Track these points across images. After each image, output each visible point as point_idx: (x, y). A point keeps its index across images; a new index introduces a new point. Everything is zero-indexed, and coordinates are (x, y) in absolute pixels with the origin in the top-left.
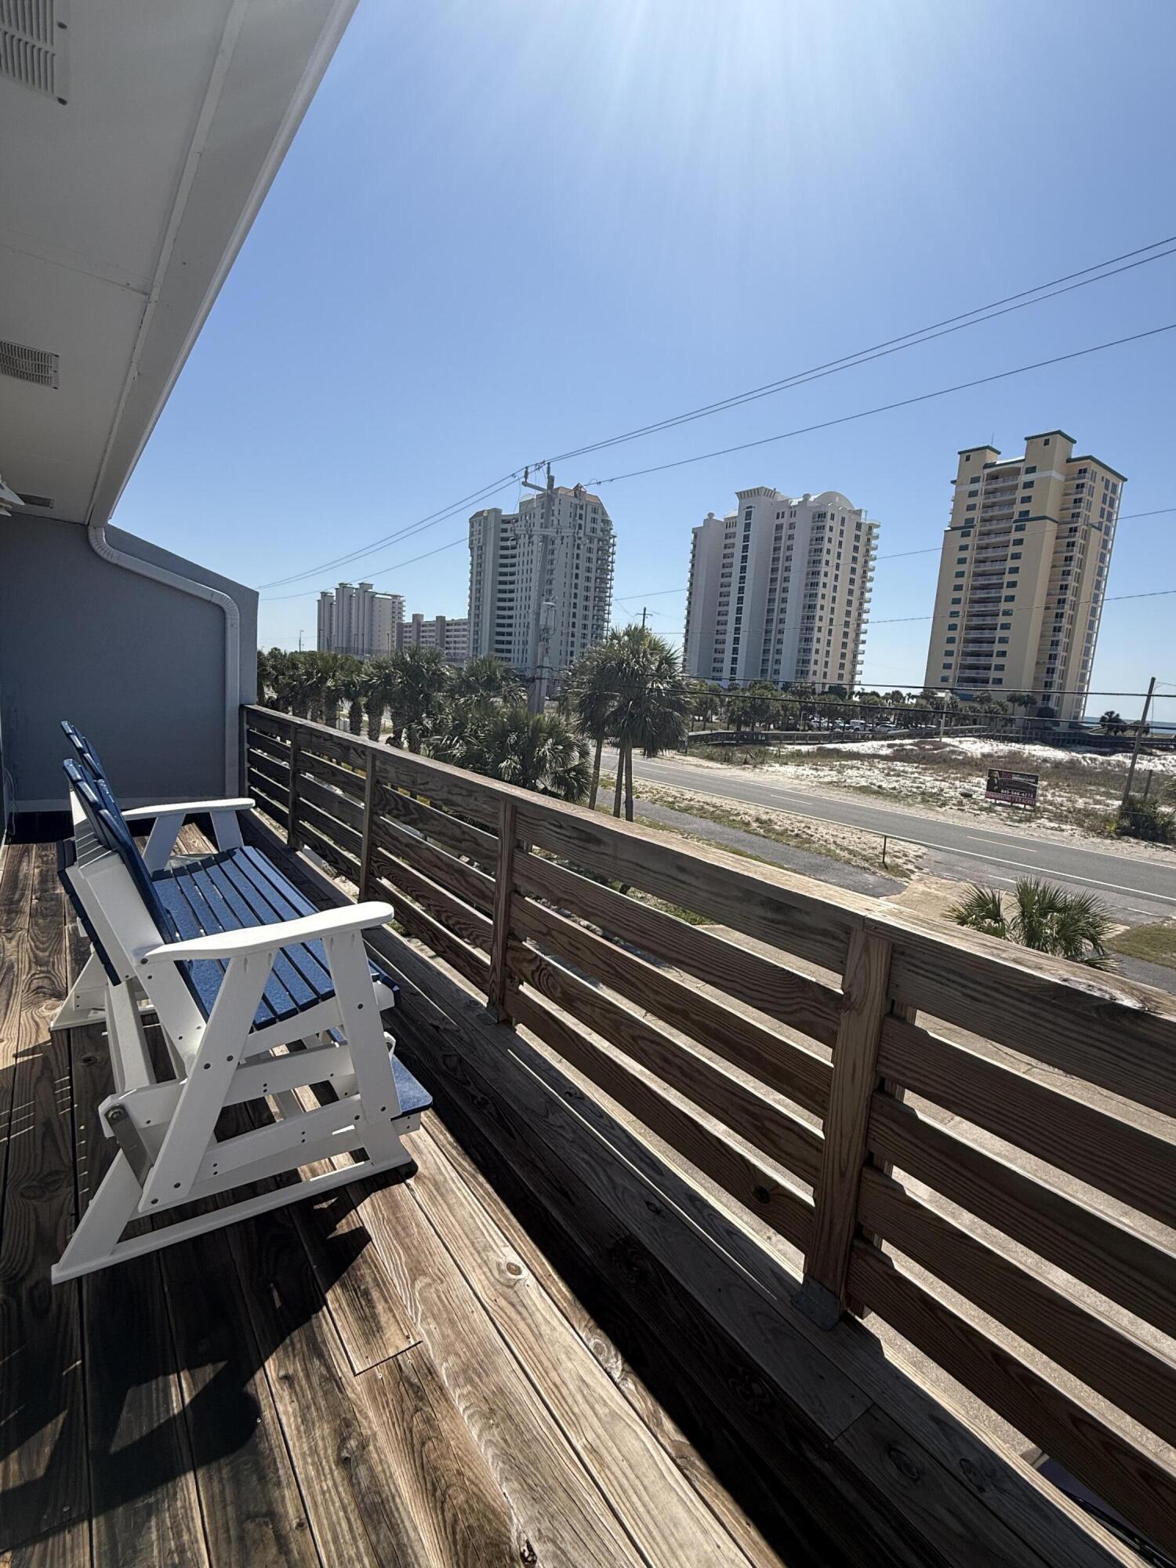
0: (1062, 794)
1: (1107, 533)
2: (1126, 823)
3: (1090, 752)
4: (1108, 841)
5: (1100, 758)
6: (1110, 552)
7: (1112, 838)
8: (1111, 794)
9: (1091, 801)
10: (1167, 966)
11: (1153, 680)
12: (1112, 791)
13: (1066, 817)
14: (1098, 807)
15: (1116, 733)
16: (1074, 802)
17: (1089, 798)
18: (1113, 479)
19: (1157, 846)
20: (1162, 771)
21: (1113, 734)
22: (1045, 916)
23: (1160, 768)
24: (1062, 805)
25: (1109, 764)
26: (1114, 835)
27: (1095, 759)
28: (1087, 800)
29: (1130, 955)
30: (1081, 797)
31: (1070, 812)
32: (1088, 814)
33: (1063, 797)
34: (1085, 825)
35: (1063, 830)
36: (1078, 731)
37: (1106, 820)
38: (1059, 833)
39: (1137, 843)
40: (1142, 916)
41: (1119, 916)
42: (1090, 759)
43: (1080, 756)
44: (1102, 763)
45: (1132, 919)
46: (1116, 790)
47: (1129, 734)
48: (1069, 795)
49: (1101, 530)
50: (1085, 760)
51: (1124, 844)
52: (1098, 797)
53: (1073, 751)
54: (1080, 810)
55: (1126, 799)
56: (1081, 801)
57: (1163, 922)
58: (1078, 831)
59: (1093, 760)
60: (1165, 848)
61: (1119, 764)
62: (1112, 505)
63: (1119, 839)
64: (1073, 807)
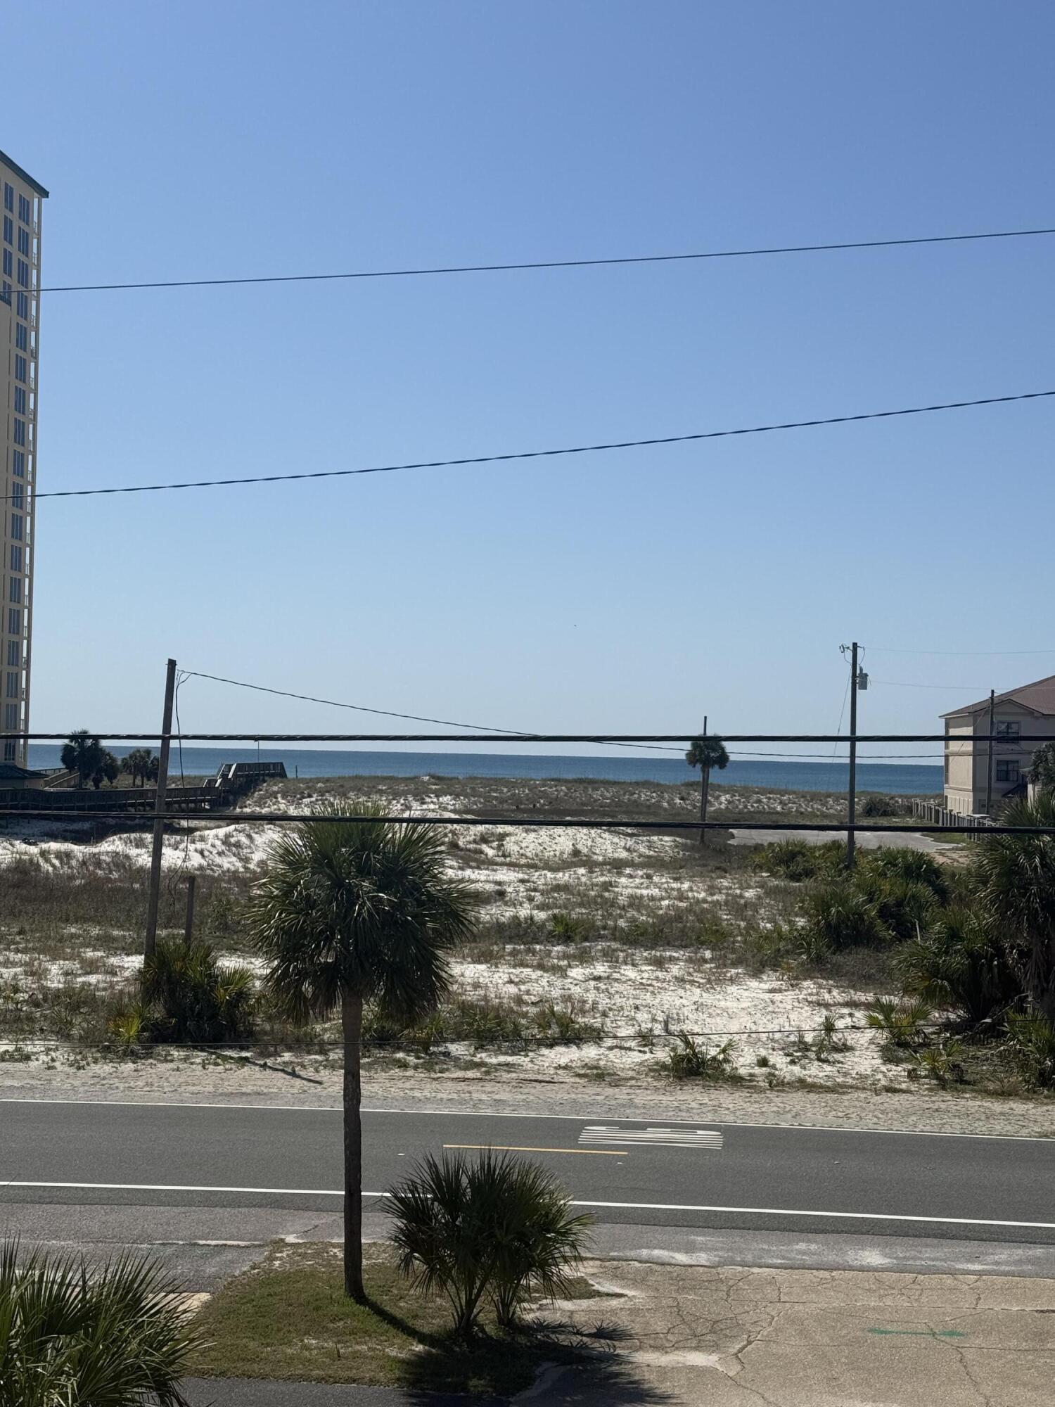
0: (12, 956)
1: (23, 311)
2: (157, 1012)
3: (54, 837)
4: (128, 1067)
5: (79, 850)
6: (35, 356)
7: (134, 1056)
8: (114, 939)
9: (75, 966)
10: (300, 1378)
11: (172, 664)
12: (116, 933)
13: (30, 1019)
14: (92, 979)
15: (97, 782)
16: (39, 974)
17: (72, 958)
18: (19, 188)
19: (226, 1059)
20: (201, 868)
21: (90, 786)
22: (37, 1352)
23: (196, 860)
24: (16, 990)
25: (98, 864)
26: (136, 1048)
27: (68, 855)
28: (68, 965)
29: (223, 1374)
30: (54, 959)
31: (37, 1005)
32: (76, 1000)
33: (14, 964)
34: (74, 1032)
35: (27, 1058)
36: (18, 785)
37: (117, 1011)
38: (20, 1066)
39: (186, 1059)
40: (230, 1256)
41: (182, 1269)
42: (59, 855)
43: (34, 850)
44: (84, 863)
45: (210, 1270)
46: (121, 927)
47: (124, 782)
48: (26, 958)
49: (10, 303)
50: (47, 860)
51: (163, 1067)
52: (90, 954)
53: (15, 836)
54: (57, 994)
55: (152, 950)
56: (54, 969)
57: (271, 1259)
58: (62, 1055)
59: (65, 857)
60: (241, 1059)
61: (120, 861)
62: (24, 247)
63: (148, 1056)
64: (43, 988)
